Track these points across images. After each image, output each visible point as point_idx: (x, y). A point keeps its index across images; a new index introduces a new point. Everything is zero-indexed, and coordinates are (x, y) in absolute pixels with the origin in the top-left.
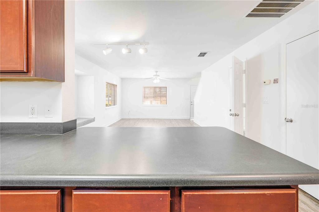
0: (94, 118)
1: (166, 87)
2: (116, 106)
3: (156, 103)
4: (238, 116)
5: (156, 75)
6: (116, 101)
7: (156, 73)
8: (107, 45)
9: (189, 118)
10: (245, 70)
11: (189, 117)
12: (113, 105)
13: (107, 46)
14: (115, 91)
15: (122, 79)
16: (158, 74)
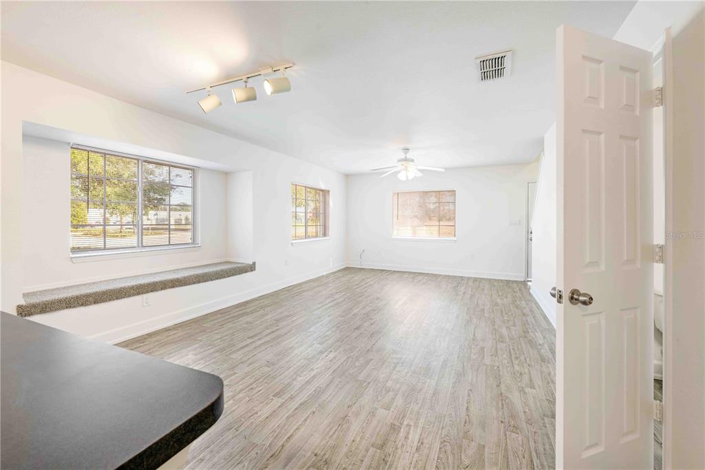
0: (254, 263)
1: (455, 191)
2: (328, 238)
3: (427, 233)
4: (584, 303)
5: (406, 160)
6: (327, 225)
7: (406, 154)
8: (209, 89)
9: (523, 280)
10: (661, 90)
11: (524, 274)
12: (321, 235)
13: (209, 91)
14: (325, 203)
15: (348, 177)
16: (409, 156)
